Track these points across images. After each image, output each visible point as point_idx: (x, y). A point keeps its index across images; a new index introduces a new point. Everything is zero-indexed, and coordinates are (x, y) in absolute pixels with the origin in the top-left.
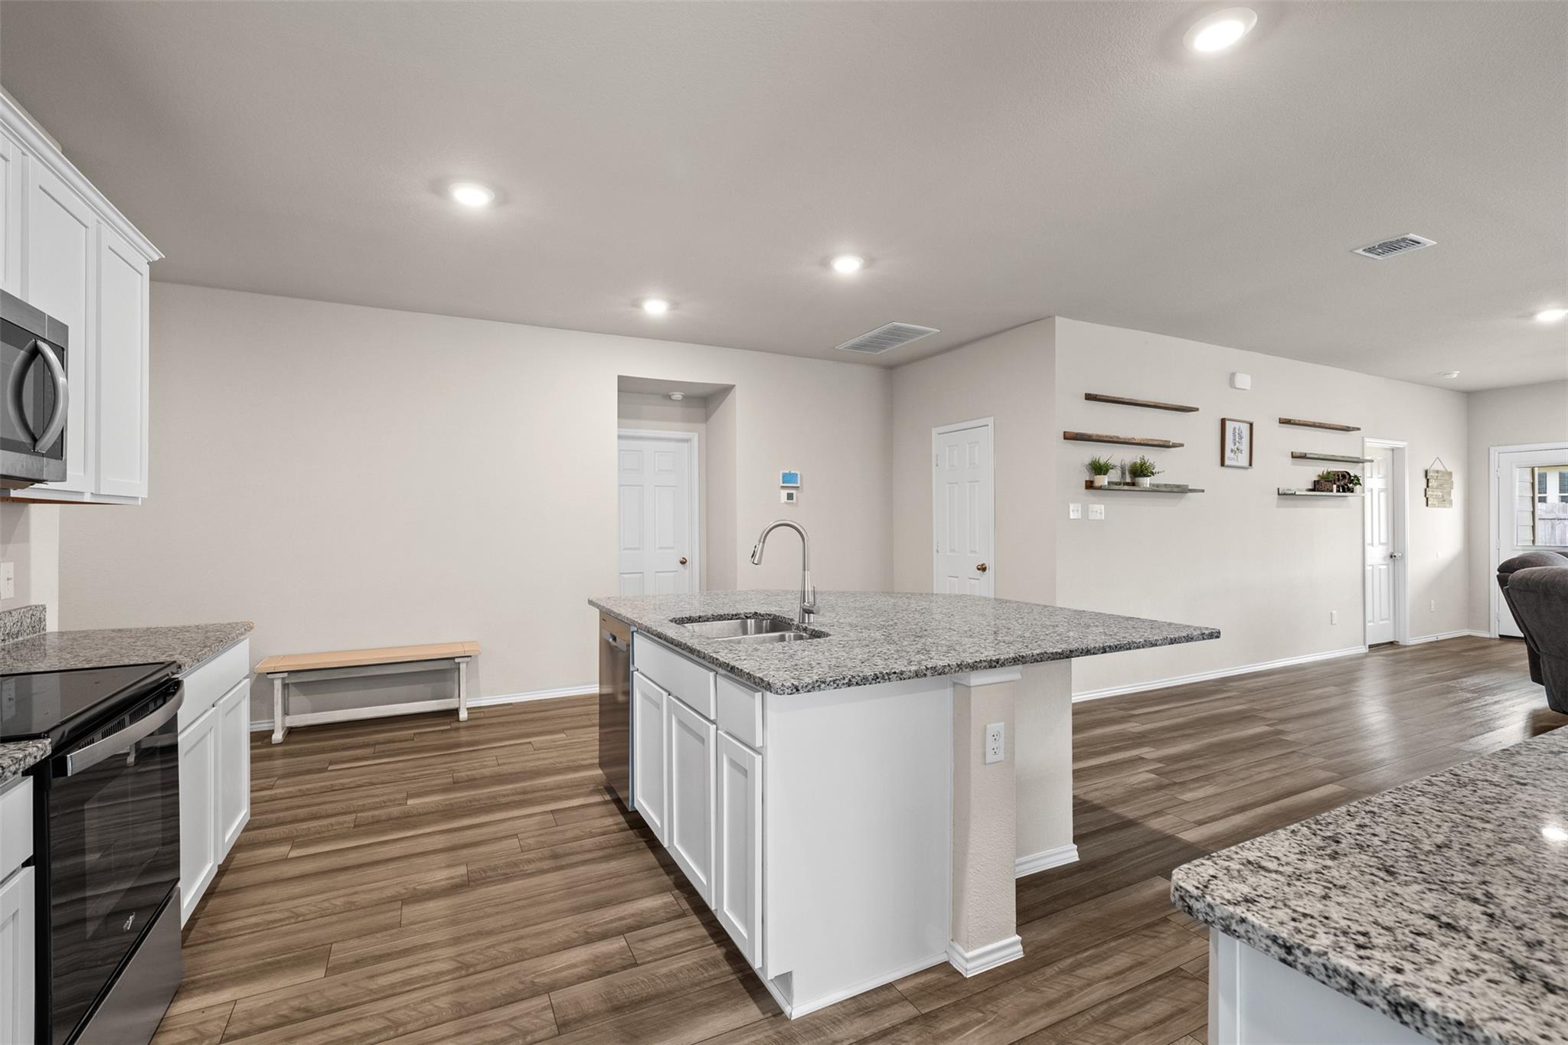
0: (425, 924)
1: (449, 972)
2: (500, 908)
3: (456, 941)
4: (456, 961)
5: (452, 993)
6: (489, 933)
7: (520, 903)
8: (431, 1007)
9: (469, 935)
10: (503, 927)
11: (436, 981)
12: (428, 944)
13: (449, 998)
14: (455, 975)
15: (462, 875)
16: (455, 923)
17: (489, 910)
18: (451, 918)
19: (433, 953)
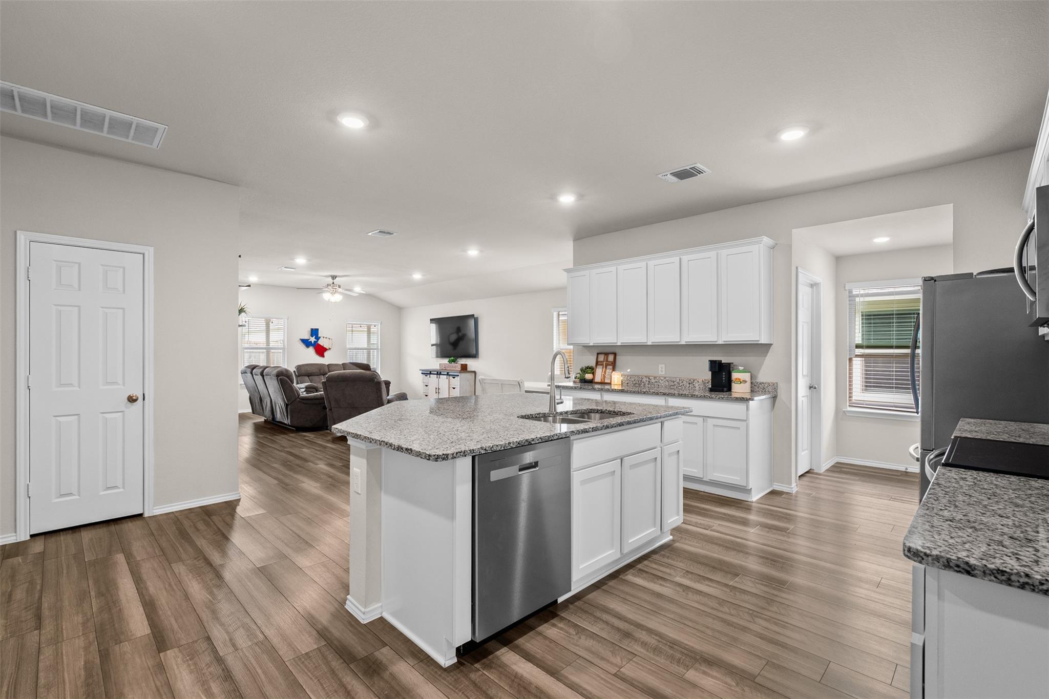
0: (753, 652)
1: (761, 618)
2: (703, 629)
3: (744, 629)
4: (754, 620)
5: (768, 610)
6: (724, 621)
7: (690, 624)
8: (781, 611)
9: (735, 628)
10: (714, 619)
11: (771, 619)
12: (760, 638)
13: (771, 609)
14: (760, 615)
15: (696, 670)
16: (735, 639)
17: (709, 632)
18: (735, 644)
19: (762, 632)
